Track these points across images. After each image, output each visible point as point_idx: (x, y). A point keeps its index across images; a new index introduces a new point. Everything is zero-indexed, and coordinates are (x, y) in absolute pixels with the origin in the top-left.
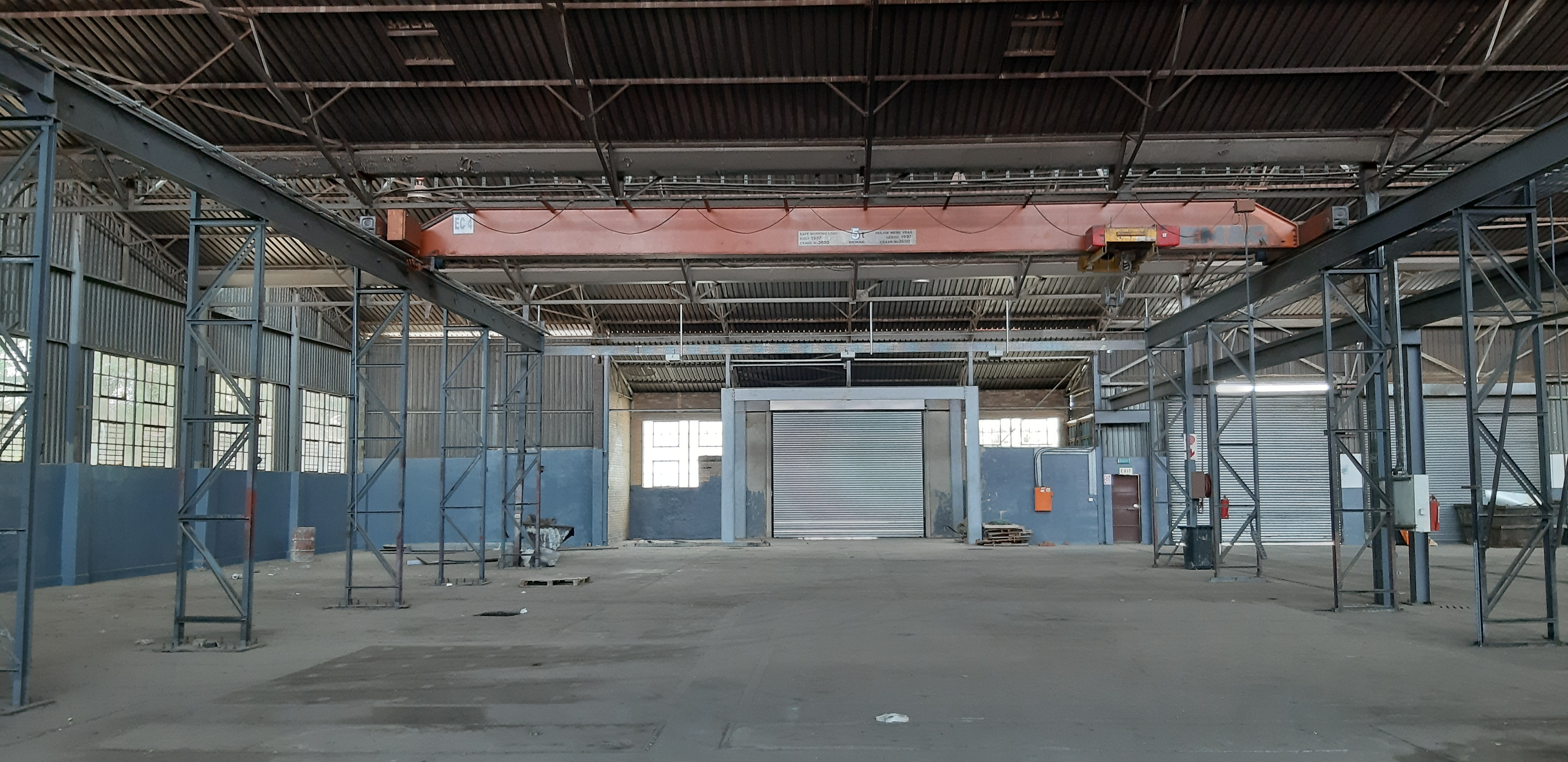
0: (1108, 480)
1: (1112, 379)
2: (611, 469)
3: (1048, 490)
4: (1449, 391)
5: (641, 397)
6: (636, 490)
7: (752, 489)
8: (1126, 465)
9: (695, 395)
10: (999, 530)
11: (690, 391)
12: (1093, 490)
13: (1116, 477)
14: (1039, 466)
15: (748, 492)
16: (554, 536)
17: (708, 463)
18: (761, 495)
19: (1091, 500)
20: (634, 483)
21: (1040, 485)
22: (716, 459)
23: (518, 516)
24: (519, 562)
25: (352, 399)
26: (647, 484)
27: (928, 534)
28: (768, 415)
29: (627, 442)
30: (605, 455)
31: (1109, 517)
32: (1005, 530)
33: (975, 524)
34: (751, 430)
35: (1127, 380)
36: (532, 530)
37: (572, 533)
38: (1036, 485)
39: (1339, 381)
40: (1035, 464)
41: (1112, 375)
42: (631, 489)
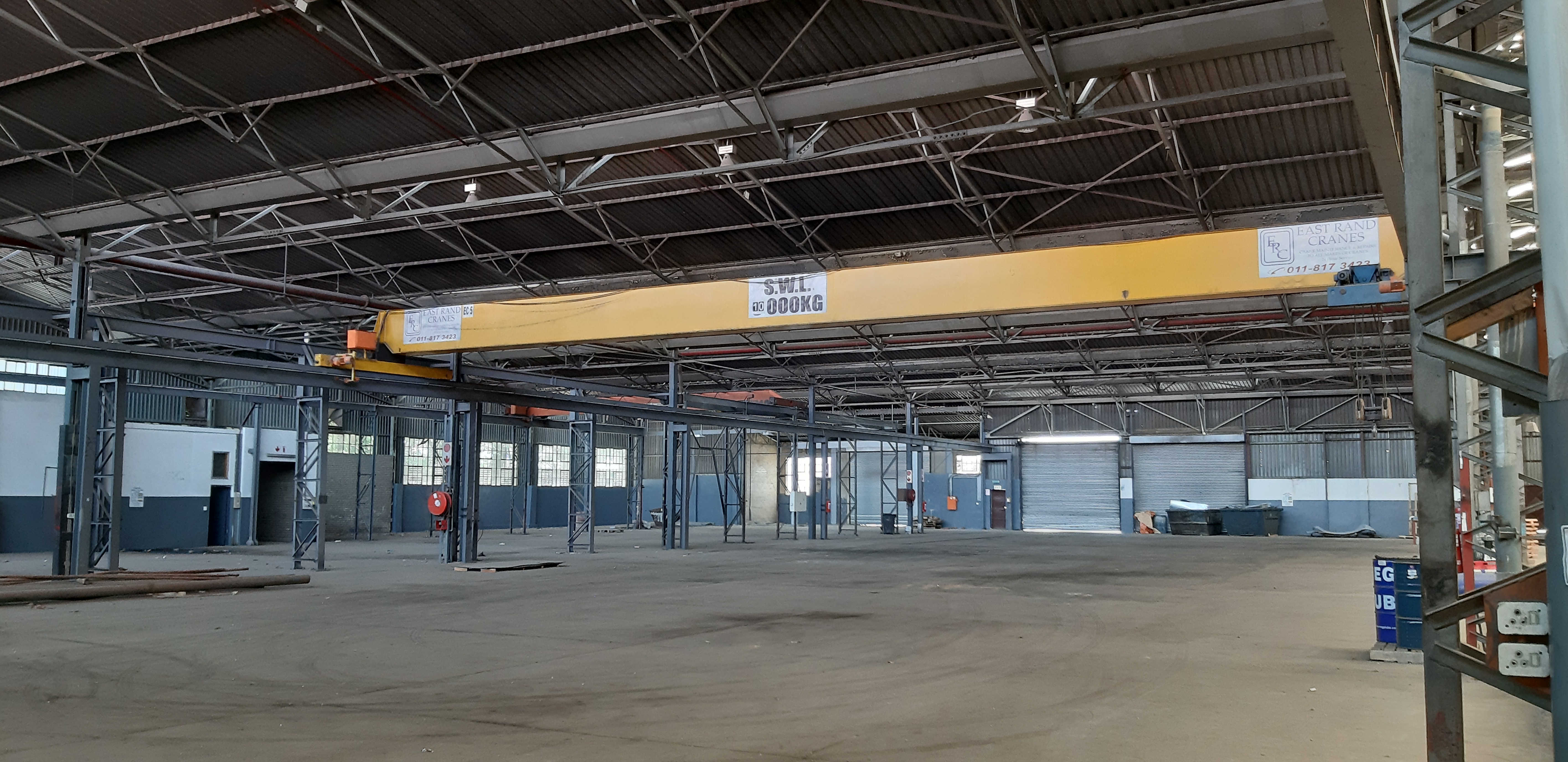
0: (988, 493)
1: (991, 435)
3: (955, 498)
4: (1182, 440)
8: (997, 484)
12: (979, 497)
13: (993, 491)
14: (951, 484)
19: (977, 504)
21: (951, 495)
31: (988, 513)
35: (1002, 435)
38: (949, 495)
39: (1122, 433)
40: (949, 483)
41: (991, 432)
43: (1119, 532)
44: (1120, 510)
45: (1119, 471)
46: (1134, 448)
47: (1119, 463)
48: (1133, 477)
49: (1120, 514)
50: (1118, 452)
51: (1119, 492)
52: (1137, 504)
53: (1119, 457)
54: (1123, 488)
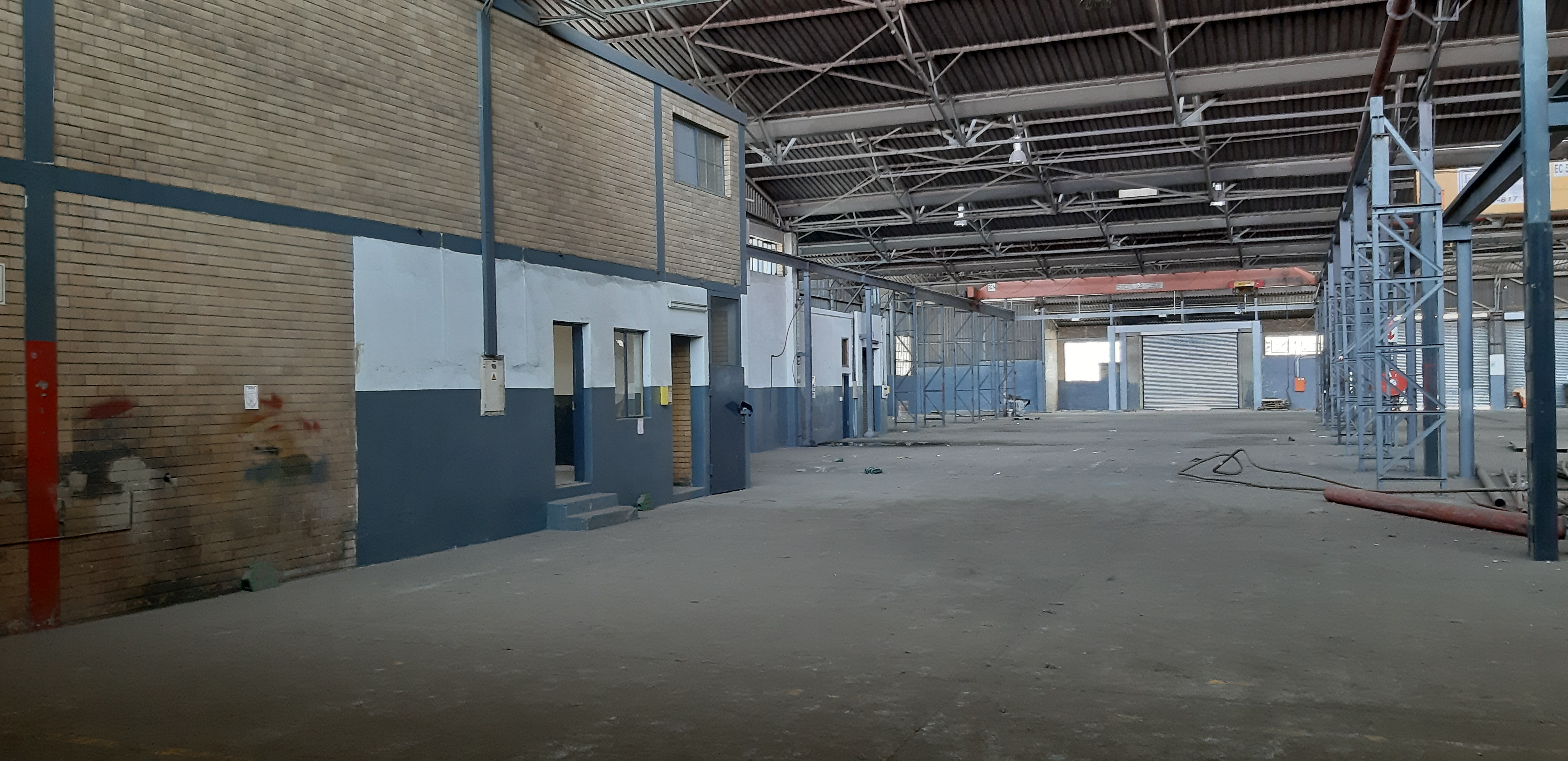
2: (1047, 371)
3: (1303, 379)
4: (1561, 315)
5: (1063, 329)
6: (1062, 383)
7: (1130, 381)
9: (1096, 327)
10: (1269, 402)
11: (1093, 325)
14: (1298, 365)
15: (1128, 383)
16: (1021, 404)
17: (1104, 367)
18: (1136, 385)
20: (1062, 379)
21: (1298, 376)
22: (1107, 365)
23: (1005, 394)
24: (1006, 415)
25: (912, 337)
26: (1069, 378)
27: (1241, 407)
28: (1140, 338)
29: (1056, 355)
30: (1044, 364)
32: (1273, 402)
33: (1258, 399)
34: (1129, 347)
36: (1011, 401)
37: (1029, 403)
38: (1296, 377)
39: (1491, 311)
40: (1295, 364)
42: (1059, 382)
43: (1488, 408)
44: (1490, 386)
45: (1489, 347)
46: (1506, 323)
47: (1489, 341)
48: (1505, 353)
49: (1490, 389)
50: (1488, 329)
51: (1489, 369)
52: (1509, 381)
53: (1488, 334)
54: (1493, 364)
